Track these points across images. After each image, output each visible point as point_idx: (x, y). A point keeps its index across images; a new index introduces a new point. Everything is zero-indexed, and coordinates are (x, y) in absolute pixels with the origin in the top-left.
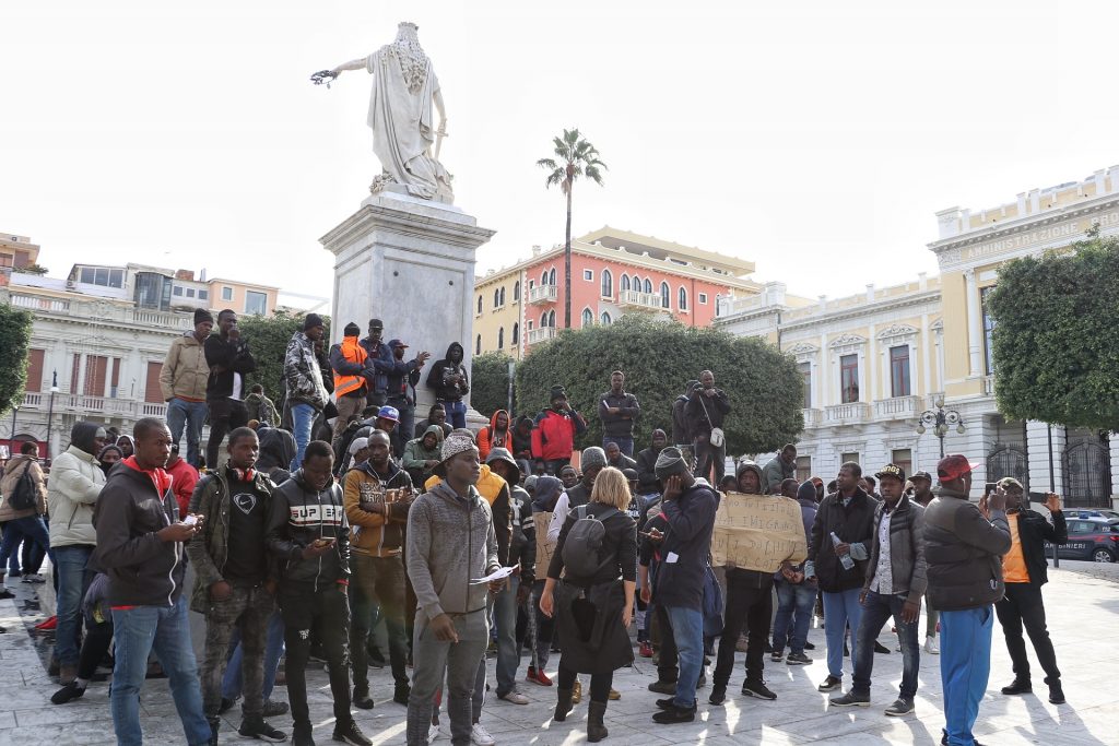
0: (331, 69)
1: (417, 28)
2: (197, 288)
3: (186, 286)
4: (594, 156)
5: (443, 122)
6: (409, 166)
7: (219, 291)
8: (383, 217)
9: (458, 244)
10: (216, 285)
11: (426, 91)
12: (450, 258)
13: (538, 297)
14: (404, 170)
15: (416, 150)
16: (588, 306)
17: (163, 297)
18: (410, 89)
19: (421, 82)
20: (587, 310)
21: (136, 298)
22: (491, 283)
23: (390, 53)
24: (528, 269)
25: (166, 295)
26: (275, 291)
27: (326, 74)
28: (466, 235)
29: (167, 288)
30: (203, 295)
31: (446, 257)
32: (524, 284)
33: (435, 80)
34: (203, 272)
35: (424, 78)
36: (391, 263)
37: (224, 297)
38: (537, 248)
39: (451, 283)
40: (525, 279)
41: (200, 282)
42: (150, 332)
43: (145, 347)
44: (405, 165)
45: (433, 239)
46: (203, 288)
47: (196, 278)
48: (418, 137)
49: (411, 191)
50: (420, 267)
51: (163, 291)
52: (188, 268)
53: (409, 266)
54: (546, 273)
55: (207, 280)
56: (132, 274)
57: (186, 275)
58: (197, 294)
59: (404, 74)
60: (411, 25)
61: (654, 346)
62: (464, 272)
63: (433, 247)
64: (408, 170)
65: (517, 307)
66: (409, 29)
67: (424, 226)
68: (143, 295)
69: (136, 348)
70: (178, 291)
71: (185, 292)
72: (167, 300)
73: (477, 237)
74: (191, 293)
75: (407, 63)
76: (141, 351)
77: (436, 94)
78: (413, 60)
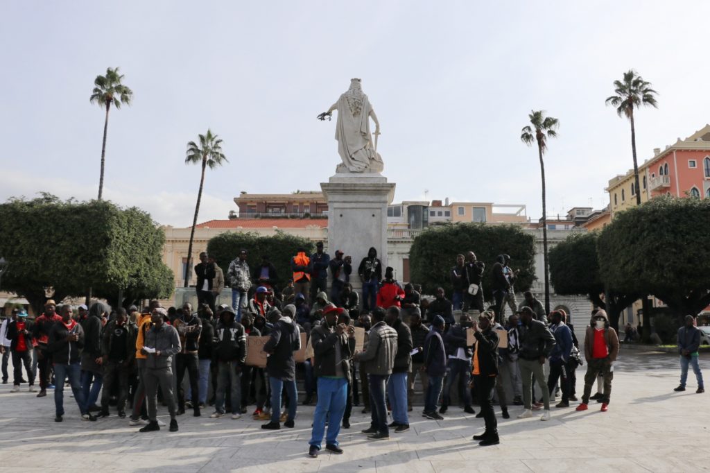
0: (326, 112)
1: (359, 80)
2: (443, 210)
3: (437, 210)
4: (646, 86)
5: (377, 127)
6: (353, 156)
7: (456, 211)
8: (330, 188)
9: (376, 194)
10: (454, 207)
11: (364, 113)
12: (372, 202)
13: (657, 185)
14: (350, 159)
15: (360, 146)
16: (694, 186)
17: (423, 218)
18: (354, 115)
19: (360, 109)
20: (694, 189)
21: (409, 221)
22: (628, 180)
23: (344, 98)
24: (649, 167)
25: (425, 217)
26: (490, 205)
27: (324, 115)
28: (378, 188)
29: (425, 213)
30: (448, 214)
31: (369, 202)
32: (648, 178)
33: (369, 105)
34: (447, 200)
35: (362, 108)
36: (339, 210)
37: (460, 213)
38: (657, 150)
39: (373, 216)
40: (648, 173)
41: (446, 206)
42: (402, 242)
43: (400, 251)
44: (351, 157)
45: (360, 194)
46: (447, 210)
47: (443, 204)
48: (361, 139)
49: (351, 170)
50: (355, 210)
51: (423, 215)
52: (437, 199)
53: (348, 210)
54: (661, 168)
55: (449, 204)
56: (405, 207)
57: (437, 204)
58: (444, 214)
59: (350, 108)
60: (355, 79)
61: (668, 217)
62: (381, 209)
63: (361, 198)
64: (353, 159)
65: (646, 194)
66: (356, 82)
67: (353, 188)
68: (413, 219)
69: (395, 251)
70: (433, 214)
71: (436, 214)
72: (426, 220)
73: (385, 188)
74: (440, 214)
75: (352, 101)
76: (398, 253)
77: (371, 113)
78: (354, 99)
